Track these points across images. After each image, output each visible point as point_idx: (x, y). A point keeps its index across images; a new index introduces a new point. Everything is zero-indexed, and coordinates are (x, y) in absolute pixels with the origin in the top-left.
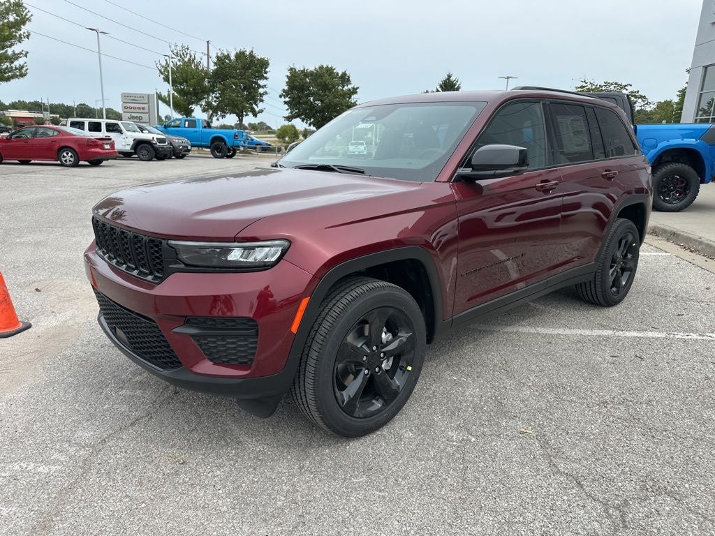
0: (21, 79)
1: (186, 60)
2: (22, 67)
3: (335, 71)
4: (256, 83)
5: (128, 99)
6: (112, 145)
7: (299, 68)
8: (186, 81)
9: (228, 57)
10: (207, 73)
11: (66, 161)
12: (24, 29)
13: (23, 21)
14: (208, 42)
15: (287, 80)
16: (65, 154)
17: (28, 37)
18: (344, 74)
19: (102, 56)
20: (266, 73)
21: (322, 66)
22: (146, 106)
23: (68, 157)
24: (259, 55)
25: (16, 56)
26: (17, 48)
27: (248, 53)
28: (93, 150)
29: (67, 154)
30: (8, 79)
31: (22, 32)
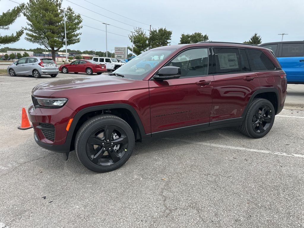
0: (78, 43)
1: (140, 33)
2: (79, 39)
3: (201, 35)
4: (166, 41)
5: (117, 49)
6: (105, 67)
7: (186, 34)
8: (139, 42)
9: (156, 31)
10: (147, 38)
11: (88, 73)
12: (80, 25)
13: (80, 22)
14: (150, 26)
15: (181, 39)
16: (88, 70)
17: (82, 27)
18: (206, 36)
19: (107, 33)
20: (170, 37)
21: (196, 33)
22: (123, 52)
23: (89, 71)
24: (168, 30)
25: (78, 35)
26: (78, 32)
27: (163, 29)
28: (98, 69)
29: (89, 70)
30: (74, 43)
31: (80, 26)
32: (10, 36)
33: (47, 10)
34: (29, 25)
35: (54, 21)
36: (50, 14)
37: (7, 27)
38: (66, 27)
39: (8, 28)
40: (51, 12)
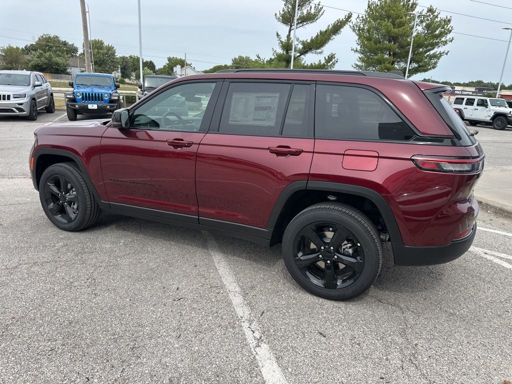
12: (449, 36)
13: (449, 31)
17: (451, 41)
25: (441, 54)
26: (437, 50)
31: (448, 38)
32: (317, 64)
33: (389, 17)
34: (359, 45)
35: (393, 35)
36: (389, 24)
37: (319, 51)
38: (413, 43)
39: (320, 53)
40: (391, 20)
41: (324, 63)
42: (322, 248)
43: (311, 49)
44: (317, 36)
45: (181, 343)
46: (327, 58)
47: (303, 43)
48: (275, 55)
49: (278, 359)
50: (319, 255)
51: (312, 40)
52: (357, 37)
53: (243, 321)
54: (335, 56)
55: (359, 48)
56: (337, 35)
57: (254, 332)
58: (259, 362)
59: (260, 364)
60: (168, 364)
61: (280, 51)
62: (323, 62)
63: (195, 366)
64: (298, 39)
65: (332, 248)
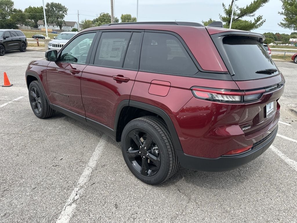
37: (252, 14)
41: (254, 23)
42: (141, 147)
43: (246, 13)
44: (252, 4)
45: (32, 193)
46: (256, 19)
47: (241, 10)
48: (221, 18)
49: (73, 216)
50: (139, 151)
51: (247, 7)
52: (282, 4)
53: (77, 186)
54: (262, 17)
55: (283, 11)
56: (266, 3)
57: (77, 195)
58: (60, 216)
59: (60, 217)
60: (13, 204)
61: (224, 15)
62: (253, 21)
63: (25, 209)
64: (237, 7)
65: (145, 148)
